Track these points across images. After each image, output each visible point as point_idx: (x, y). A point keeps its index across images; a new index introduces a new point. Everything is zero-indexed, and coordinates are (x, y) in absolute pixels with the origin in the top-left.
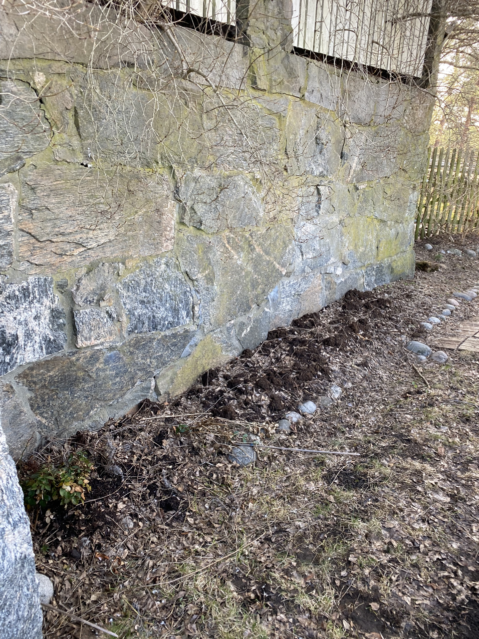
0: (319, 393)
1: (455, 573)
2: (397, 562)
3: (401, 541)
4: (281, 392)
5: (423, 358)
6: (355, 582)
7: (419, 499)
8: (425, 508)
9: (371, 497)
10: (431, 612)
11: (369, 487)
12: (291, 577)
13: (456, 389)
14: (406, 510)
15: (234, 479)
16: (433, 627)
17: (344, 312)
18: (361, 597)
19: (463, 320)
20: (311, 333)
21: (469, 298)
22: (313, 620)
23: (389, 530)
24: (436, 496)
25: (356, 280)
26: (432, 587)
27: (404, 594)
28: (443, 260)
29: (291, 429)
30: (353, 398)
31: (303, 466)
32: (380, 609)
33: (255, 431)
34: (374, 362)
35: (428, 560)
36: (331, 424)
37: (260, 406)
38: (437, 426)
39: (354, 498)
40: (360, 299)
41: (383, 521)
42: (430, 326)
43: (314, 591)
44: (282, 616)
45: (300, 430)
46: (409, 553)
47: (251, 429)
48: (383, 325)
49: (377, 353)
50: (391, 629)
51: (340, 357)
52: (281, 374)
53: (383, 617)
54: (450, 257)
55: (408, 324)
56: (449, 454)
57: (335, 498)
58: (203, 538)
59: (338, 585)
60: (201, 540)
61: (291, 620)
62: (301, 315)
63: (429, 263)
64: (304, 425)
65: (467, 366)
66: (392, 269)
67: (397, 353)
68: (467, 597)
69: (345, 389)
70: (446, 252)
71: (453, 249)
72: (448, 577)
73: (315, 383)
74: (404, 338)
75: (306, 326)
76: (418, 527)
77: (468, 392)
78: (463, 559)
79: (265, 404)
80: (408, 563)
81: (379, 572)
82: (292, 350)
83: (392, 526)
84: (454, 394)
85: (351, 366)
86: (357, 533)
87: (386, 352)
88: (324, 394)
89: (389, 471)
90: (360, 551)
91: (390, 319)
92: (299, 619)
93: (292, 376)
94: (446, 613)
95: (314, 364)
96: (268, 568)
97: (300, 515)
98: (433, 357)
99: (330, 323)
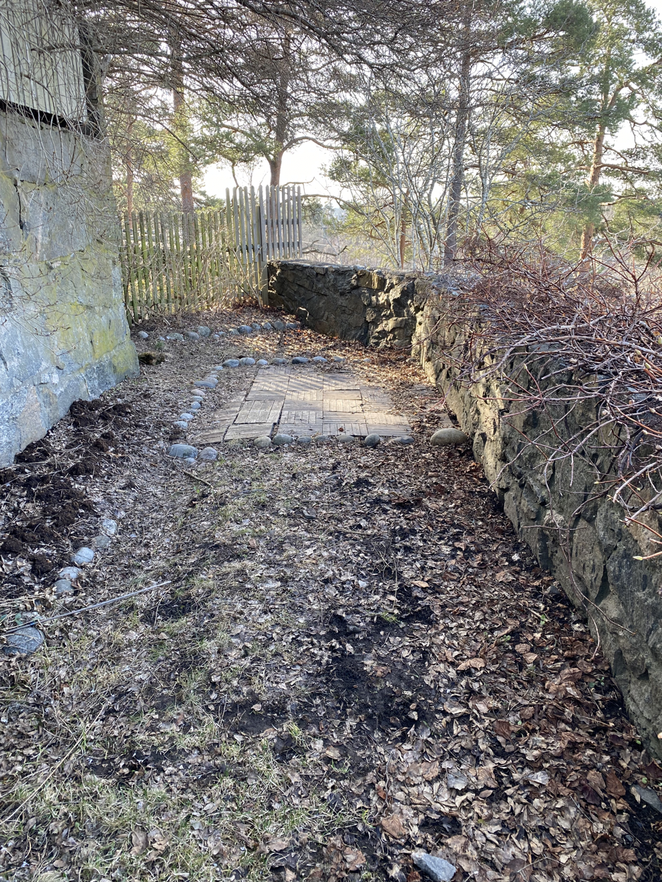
0: (91, 534)
1: (312, 643)
2: (259, 660)
3: (255, 639)
4: (42, 549)
5: (192, 460)
6: (229, 698)
7: (253, 596)
8: (261, 601)
9: (205, 616)
10: (306, 685)
11: (199, 607)
12: (159, 730)
13: (240, 481)
14: (245, 611)
15: (26, 672)
16: (314, 695)
17: (79, 430)
18: (241, 707)
19: (215, 410)
20: (49, 465)
21: (213, 385)
22: (205, 753)
23: (238, 636)
24: (267, 586)
25: (78, 387)
26: (299, 664)
27: (277, 683)
28: (166, 348)
29: (74, 588)
30: (133, 528)
31: (109, 622)
32: (262, 707)
33: (28, 606)
34: (139, 481)
35: (284, 644)
36: (120, 564)
37: (18, 576)
38: (237, 522)
39: (189, 623)
40: (91, 410)
41: (228, 631)
42: (185, 424)
43: (192, 728)
44: (171, 768)
45: (85, 585)
46: (266, 646)
47: (21, 606)
48: (133, 435)
49: (138, 469)
50: (280, 718)
51: (98, 484)
52: (30, 526)
53: (269, 712)
54: (172, 343)
55: (160, 428)
56: (262, 544)
57: (167, 633)
58: (22, 754)
59: (213, 709)
60: (20, 758)
61: (181, 767)
62: (24, 447)
63: (153, 353)
64: (88, 577)
65: (240, 456)
66: (114, 367)
67: (161, 462)
68: (329, 657)
69: (120, 520)
70: (166, 339)
71: (172, 333)
72: (308, 649)
73: (80, 524)
74: (161, 444)
75: (38, 459)
76: (263, 621)
77: (253, 480)
78: (313, 628)
79: (26, 570)
80: (269, 656)
81: (246, 678)
82: (31, 494)
83: (239, 632)
84: (240, 486)
85: (115, 492)
86: (208, 654)
87: (148, 465)
88: (97, 534)
89: (211, 582)
90: (220, 669)
91: (137, 426)
92: (189, 761)
93: (47, 525)
94: (319, 679)
95: (70, 501)
96: (128, 737)
97: (135, 669)
98: (202, 457)
99: (66, 448)
